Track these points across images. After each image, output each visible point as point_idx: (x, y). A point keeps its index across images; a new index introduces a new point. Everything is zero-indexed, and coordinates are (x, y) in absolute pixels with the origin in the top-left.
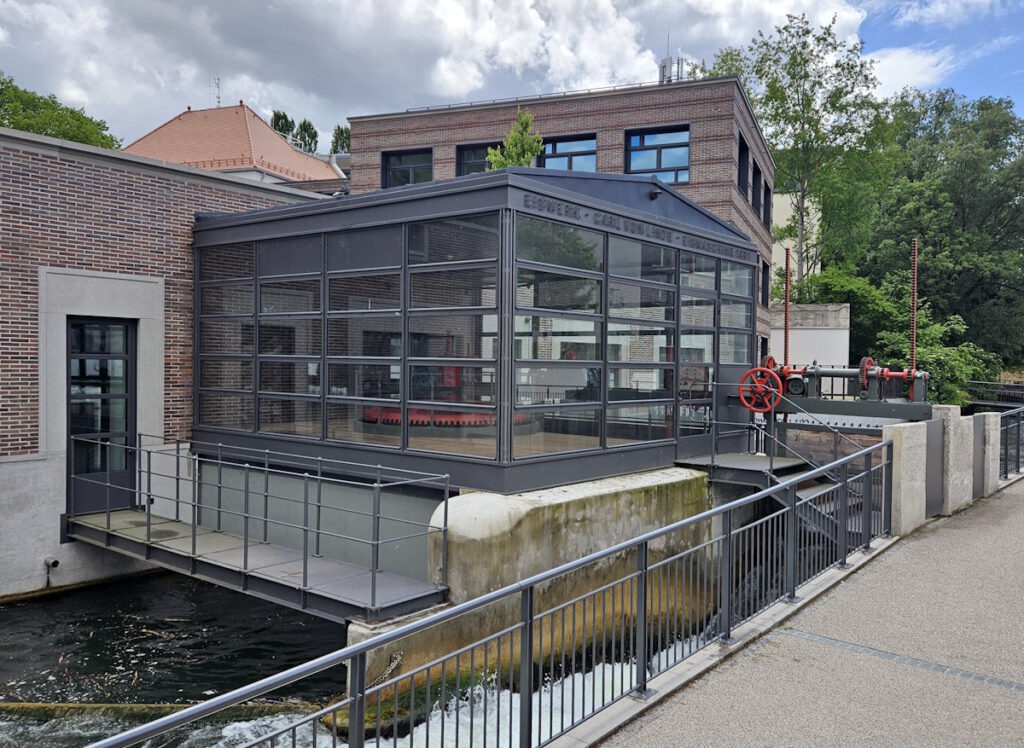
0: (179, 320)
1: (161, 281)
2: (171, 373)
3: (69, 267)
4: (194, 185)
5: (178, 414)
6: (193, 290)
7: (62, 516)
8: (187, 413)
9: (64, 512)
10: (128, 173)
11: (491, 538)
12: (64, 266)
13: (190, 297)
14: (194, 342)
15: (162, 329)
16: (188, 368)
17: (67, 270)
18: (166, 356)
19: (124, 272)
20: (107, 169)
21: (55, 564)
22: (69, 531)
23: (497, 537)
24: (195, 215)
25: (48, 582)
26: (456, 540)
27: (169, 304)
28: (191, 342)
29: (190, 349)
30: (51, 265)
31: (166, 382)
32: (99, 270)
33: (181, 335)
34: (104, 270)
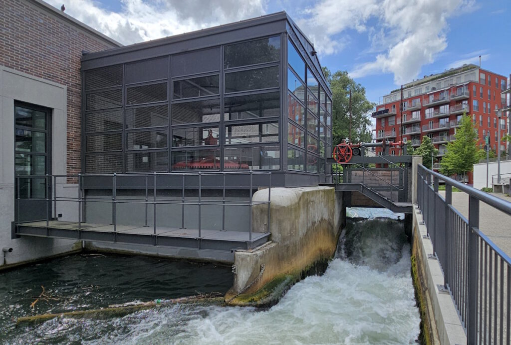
0: (75, 112)
1: (65, 87)
2: (70, 143)
3: (16, 69)
4: (82, 34)
5: (74, 167)
6: (81, 96)
7: (12, 223)
8: (78, 167)
9: (13, 220)
10: (49, 17)
11: (291, 206)
12: (13, 68)
13: (79, 100)
14: (82, 126)
15: (66, 117)
16: (78, 141)
17: (14, 71)
18: (67, 133)
19: (46, 79)
20: (37, 11)
21: (11, 250)
22: (17, 231)
23: (294, 205)
24: (82, 52)
25: (5, 261)
26: (275, 208)
27: (69, 102)
28: (80, 126)
29: (79, 130)
30: (5, 66)
31: (67, 148)
32: (32, 74)
33: (76, 122)
34: (35, 75)
